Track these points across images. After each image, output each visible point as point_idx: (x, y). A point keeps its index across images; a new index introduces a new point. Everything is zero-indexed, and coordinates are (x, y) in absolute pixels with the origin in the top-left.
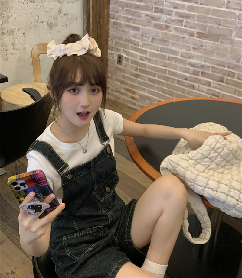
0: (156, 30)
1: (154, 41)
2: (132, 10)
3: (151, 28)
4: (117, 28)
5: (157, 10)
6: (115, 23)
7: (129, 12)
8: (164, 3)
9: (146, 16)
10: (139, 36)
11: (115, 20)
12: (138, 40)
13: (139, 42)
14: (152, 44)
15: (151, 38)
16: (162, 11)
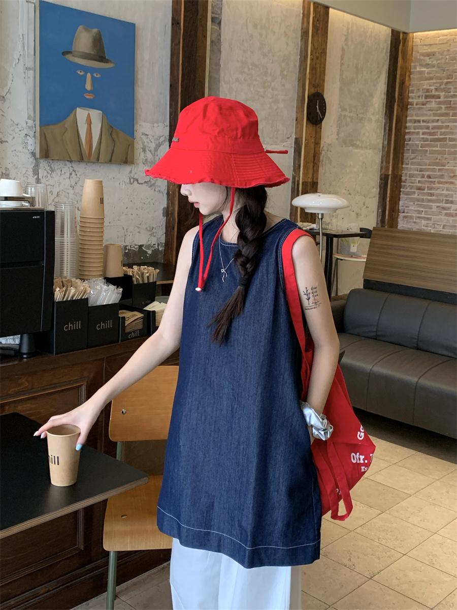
0: (447, 218)
1: (445, 228)
2: (423, 203)
3: (442, 217)
4: (407, 221)
5: (447, 202)
6: (405, 217)
7: (420, 206)
8: (454, 195)
9: (437, 207)
10: (430, 225)
11: (405, 214)
12: (430, 228)
13: (431, 230)
14: (443, 230)
15: (442, 226)
16: (452, 202)
